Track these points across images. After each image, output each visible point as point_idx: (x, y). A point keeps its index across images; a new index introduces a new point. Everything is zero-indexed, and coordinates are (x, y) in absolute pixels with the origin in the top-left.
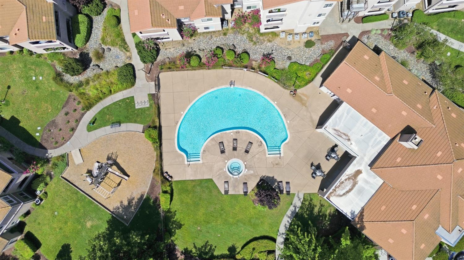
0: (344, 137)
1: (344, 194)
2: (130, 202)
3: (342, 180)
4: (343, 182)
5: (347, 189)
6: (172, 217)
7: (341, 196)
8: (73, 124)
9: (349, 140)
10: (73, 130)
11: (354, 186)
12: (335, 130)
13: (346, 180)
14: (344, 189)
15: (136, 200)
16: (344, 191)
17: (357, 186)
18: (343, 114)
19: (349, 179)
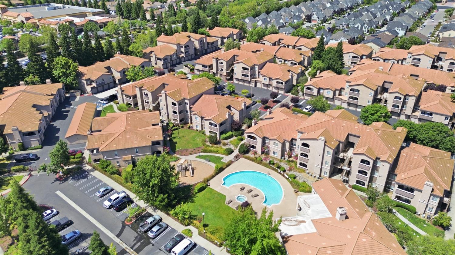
0: (307, 205)
1: (288, 225)
2: (183, 183)
3: (292, 219)
4: (291, 220)
5: (292, 224)
6: (193, 197)
7: (286, 225)
8: (193, 153)
9: (309, 208)
10: (191, 154)
11: (297, 225)
12: (304, 201)
13: (294, 220)
14: (290, 223)
15: (186, 184)
16: (289, 224)
17: (298, 226)
18: (313, 198)
19: (296, 221)
